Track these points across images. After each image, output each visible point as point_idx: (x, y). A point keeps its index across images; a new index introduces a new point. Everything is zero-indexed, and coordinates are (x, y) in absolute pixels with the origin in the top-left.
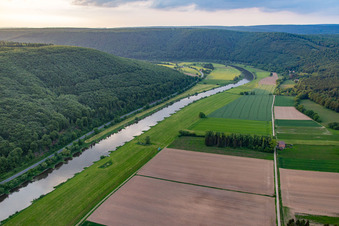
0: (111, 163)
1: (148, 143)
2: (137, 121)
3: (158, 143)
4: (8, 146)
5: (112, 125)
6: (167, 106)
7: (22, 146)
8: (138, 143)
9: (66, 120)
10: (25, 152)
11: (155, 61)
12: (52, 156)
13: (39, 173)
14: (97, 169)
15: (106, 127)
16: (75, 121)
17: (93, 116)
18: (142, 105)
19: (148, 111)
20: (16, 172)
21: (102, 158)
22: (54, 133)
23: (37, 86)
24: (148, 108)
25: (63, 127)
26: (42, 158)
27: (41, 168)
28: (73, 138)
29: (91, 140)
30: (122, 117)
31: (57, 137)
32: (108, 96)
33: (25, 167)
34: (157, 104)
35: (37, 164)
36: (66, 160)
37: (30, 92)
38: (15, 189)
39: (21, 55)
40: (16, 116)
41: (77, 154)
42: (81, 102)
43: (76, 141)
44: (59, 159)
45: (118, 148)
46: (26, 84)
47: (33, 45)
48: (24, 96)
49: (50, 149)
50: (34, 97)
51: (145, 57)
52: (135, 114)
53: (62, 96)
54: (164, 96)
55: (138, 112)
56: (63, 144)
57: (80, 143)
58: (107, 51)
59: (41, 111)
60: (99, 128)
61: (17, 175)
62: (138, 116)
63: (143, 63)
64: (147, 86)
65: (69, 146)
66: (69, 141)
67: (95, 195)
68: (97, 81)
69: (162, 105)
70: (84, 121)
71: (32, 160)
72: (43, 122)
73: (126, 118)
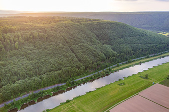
0: (124, 84)
1: (146, 78)
2: (140, 63)
3: (153, 79)
4: (80, 65)
5: (126, 63)
6: (160, 58)
7: (85, 66)
8: (140, 77)
9: (105, 57)
10: (86, 69)
11: (155, 31)
12: (96, 73)
13: (90, 80)
14: (116, 85)
15: (123, 64)
16: (109, 58)
17: (118, 57)
18: (145, 55)
19: (148, 59)
20: (81, 77)
21: (120, 80)
22: (99, 62)
23: (95, 39)
24: (148, 57)
25: (103, 60)
26: (92, 73)
27: (91, 78)
28: (107, 66)
29: (115, 69)
30: (132, 60)
31: (100, 65)
32: (127, 48)
33: (85, 76)
34: (154, 56)
35: (90, 75)
36: (102, 76)
37: (91, 41)
38: (79, 84)
39: (90, 24)
40: (84, 52)
41: (108, 75)
42: (113, 49)
43: (108, 68)
44: (99, 75)
45: (128, 77)
46: (90, 38)
47: (95, 20)
48: (89, 43)
49: (96, 70)
50: (93, 44)
51: (148, 28)
52: (140, 59)
53: (105, 45)
54: (159, 52)
55: (142, 59)
56: (102, 68)
57: (110, 70)
59: (95, 51)
60: (120, 64)
61: (81, 78)
62: (142, 61)
63: (148, 31)
64: (149, 45)
65: (105, 70)
66: (105, 68)
67: (115, 99)
68: (122, 39)
69: (157, 57)
70: (113, 59)
71: (88, 73)
72: (95, 57)
73: (134, 61)
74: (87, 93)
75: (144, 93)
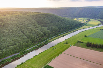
0: (55, 48)
1: (67, 43)
2: (64, 36)
3: (70, 44)
4: (28, 40)
5: (56, 37)
6: (73, 32)
7: (32, 41)
8: (64, 43)
9: (44, 34)
10: (32, 42)
11: (70, 18)
12: (39, 44)
13: (35, 49)
14: (51, 49)
15: (54, 37)
16: (46, 35)
17: (51, 33)
18: (66, 31)
19: (67, 33)
20: (30, 48)
21: (53, 46)
22: (40, 38)
23: (36, 24)
24: (67, 32)
25: (43, 36)
26: (37, 45)
27: (36, 47)
28: (45, 40)
29: (50, 41)
30: (59, 35)
31: (41, 39)
32: (56, 28)
33: (32, 47)
34: (70, 31)
35: (35, 46)
36: (43, 46)
37: (34, 26)
38: (29, 52)
39: (33, 15)
40: (30, 32)
41: (46, 44)
42: (48, 29)
43: (46, 41)
44: (41, 45)
45: (57, 44)
46: (34, 24)
47: (36, 13)
48: (33, 27)
49: (39, 42)
50: (35, 27)
51: (67, 16)
52: (63, 34)
53: (43, 27)
54: (73, 29)
55: (64, 33)
56: (42, 41)
57: (47, 41)
58: (56, 14)
59: (37, 31)
60: (52, 37)
61: (30, 49)
62: (64, 34)
63: (66, 18)
64: (67, 26)
65: (44, 42)
66: (44, 40)
67: (50, 57)
68: (53, 23)
69: (72, 32)
70: (48, 35)
71: (34, 45)
72: (37, 34)
73: (60, 35)
74: (34, 56)
75: (66, 51)
